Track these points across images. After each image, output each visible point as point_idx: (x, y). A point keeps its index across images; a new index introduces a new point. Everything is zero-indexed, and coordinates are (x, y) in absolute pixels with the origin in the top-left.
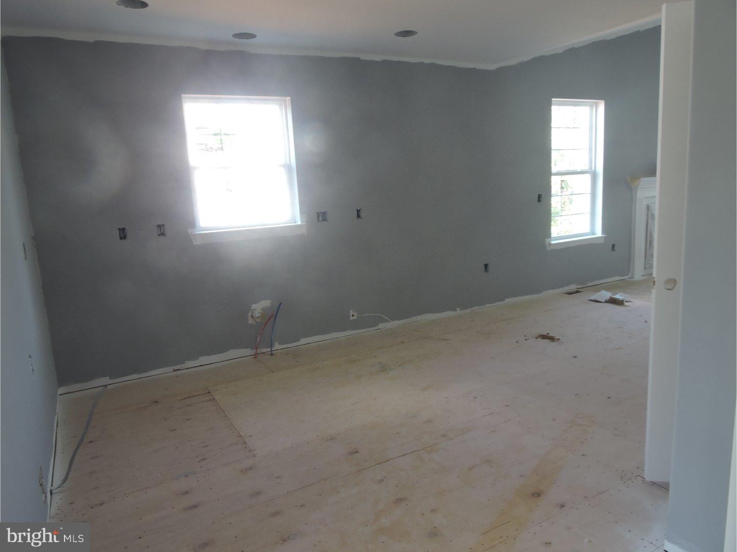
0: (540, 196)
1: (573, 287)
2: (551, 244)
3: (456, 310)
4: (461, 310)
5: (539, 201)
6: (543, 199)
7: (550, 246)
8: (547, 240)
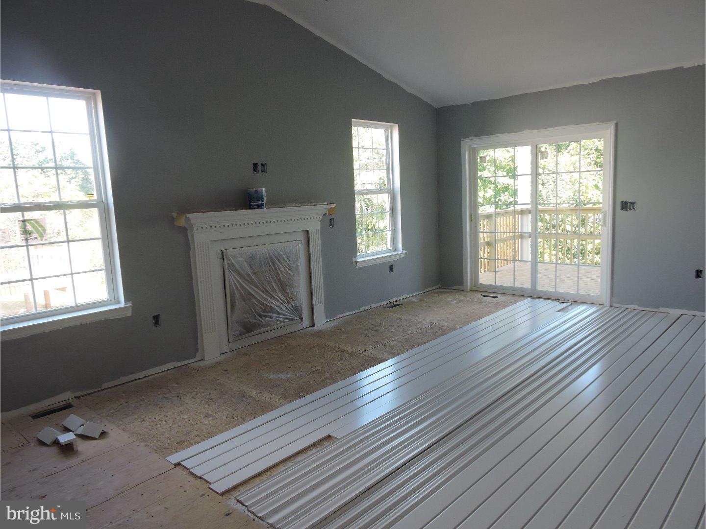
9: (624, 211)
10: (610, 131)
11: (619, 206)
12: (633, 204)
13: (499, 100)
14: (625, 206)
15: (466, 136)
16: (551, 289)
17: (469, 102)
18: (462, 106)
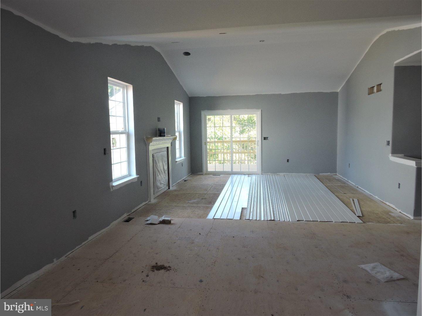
0: (105, 150)
1: (125, 216)
2: (114, 186)
3: (53, 261)
4: (57, 260)
5: (105, 154)
6: (107, 152)
7: (113, 188)
8: (111, 184)
9: (265, 140)
10: (259, 112)
11: (263, 139)
12: (267, 138)
13: (218, 97)
14: (265, 138)
15: (204, 109)
16: (239, 170)
17: (205, 96)
18: (202, 97)
